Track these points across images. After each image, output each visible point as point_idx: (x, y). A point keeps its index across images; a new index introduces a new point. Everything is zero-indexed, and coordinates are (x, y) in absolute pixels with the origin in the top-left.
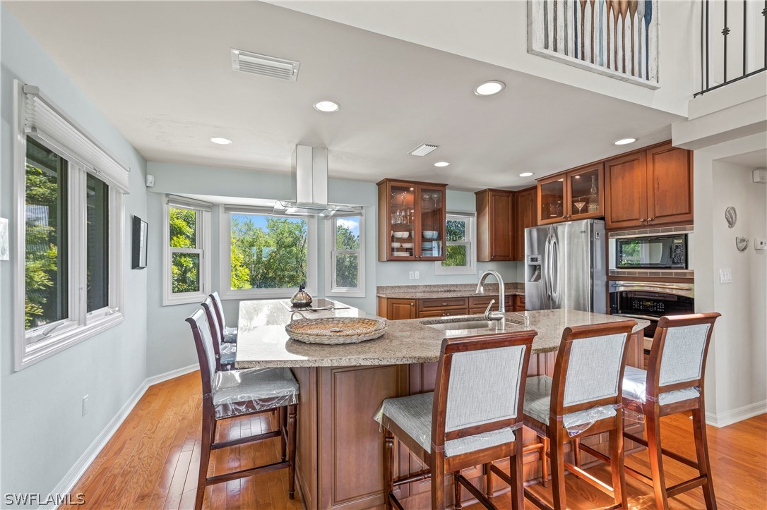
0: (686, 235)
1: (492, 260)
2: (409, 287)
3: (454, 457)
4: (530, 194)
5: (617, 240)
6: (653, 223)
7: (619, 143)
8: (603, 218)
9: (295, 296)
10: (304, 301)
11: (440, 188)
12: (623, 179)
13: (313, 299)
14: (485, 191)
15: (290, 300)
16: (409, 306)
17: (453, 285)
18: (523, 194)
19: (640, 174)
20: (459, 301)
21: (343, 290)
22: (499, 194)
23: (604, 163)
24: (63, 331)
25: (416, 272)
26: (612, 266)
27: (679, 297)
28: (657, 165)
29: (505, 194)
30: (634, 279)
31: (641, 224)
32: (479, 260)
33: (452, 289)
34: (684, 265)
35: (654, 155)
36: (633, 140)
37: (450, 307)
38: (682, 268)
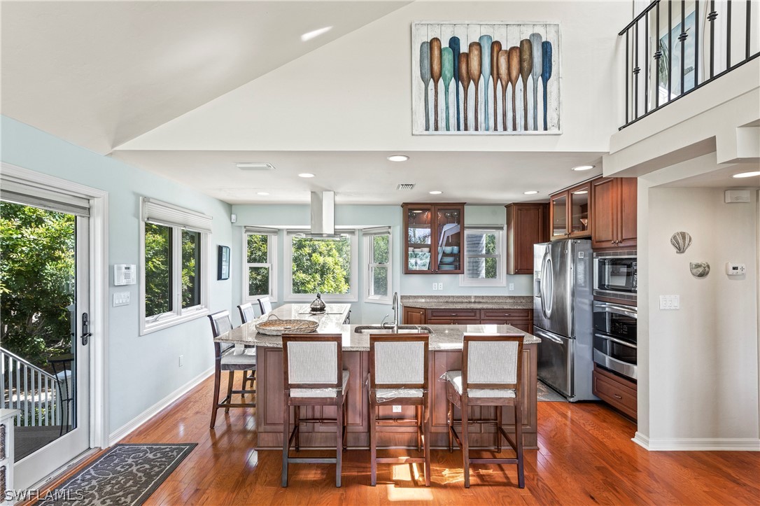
1: (515, 273)
3: (295, 398)
5: (599, 260)
8: (591, 238)
10: (319, 307)
11: (458, 207)
13: (326, 305)
15: (309, 305)
16: (419, 314)
20: (470, 312)
21: (378, 297)
22: (527, 207)
23: (591, 182)
24: (165, 318)
25: (440, 284)
26: (596, 286)
29: (532, 207)
31: (612, 246)
32: (508, 273)
36: (590, 167)
37: (459, 318)
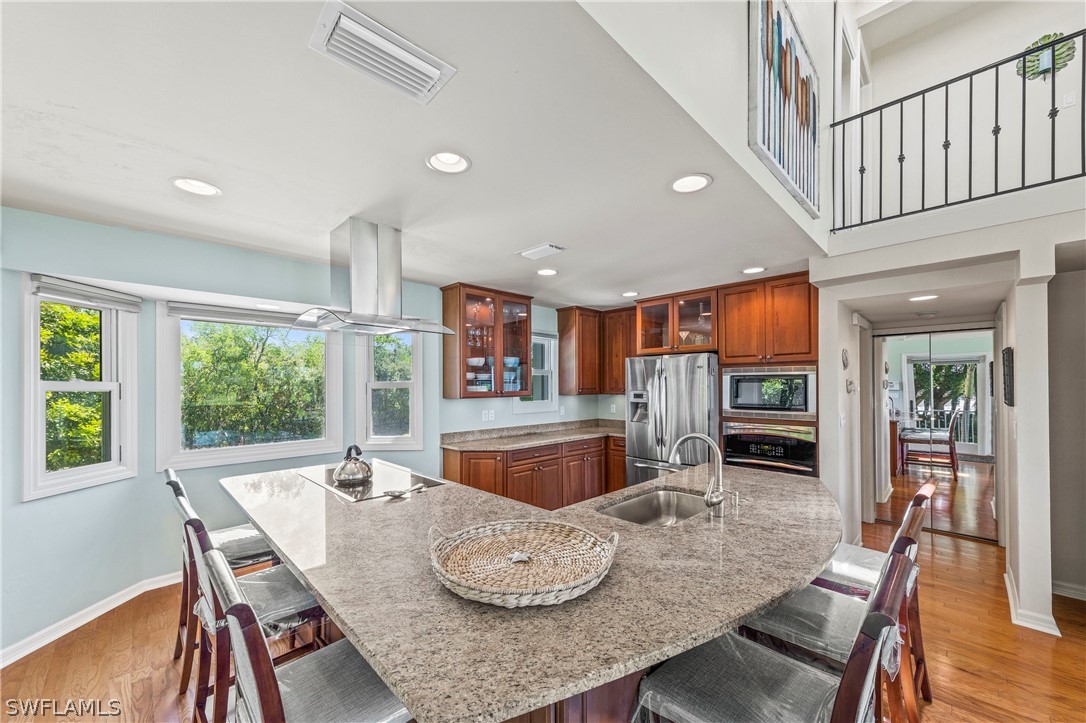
0: (806, 376)
1: (580, 394)
2: (482, 432)
4: (620, 316)
5: (732, 377)
6: (772, 361)
7: (746, 271)
8: (716, 352)
9: (343, 469)
11: (525, 301)
12: (739, 310)
14: (570, 309)
16: (493, 461)
17: (534, 426)
18: (611, 315)
19: (758, 306)
20: (552, 448)
21: (387, 440)
22: (587, 313)
23: (717, 289)
25: (491, 412)
26: (726, 405)
27: (799, 441)
28: (776, 299)
29: (591, 314)
30: (750, 421)
31: (758, 361)
32: (562, 393)
33: (532, 431)
34: (803, 407)
35: (773, 287)
36: (761, 270)
38: (801, 410)
